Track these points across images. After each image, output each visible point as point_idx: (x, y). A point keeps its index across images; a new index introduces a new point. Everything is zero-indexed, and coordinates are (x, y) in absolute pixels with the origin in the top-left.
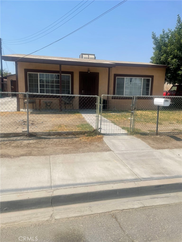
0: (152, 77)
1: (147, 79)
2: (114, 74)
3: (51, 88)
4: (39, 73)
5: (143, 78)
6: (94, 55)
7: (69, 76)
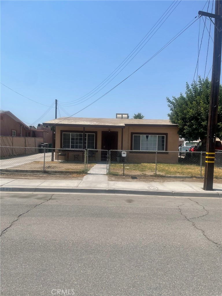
0: (166, 134)
1: (162, 136)
2: (131, 133)
3: (79, 144)
4: (71, 133)
5: (157, 135)
6: (128, 114)
7: (94, 135)
